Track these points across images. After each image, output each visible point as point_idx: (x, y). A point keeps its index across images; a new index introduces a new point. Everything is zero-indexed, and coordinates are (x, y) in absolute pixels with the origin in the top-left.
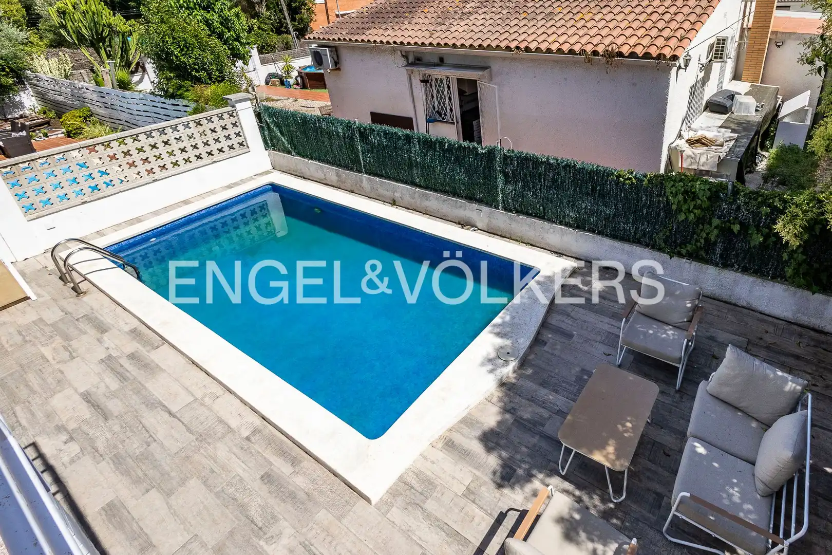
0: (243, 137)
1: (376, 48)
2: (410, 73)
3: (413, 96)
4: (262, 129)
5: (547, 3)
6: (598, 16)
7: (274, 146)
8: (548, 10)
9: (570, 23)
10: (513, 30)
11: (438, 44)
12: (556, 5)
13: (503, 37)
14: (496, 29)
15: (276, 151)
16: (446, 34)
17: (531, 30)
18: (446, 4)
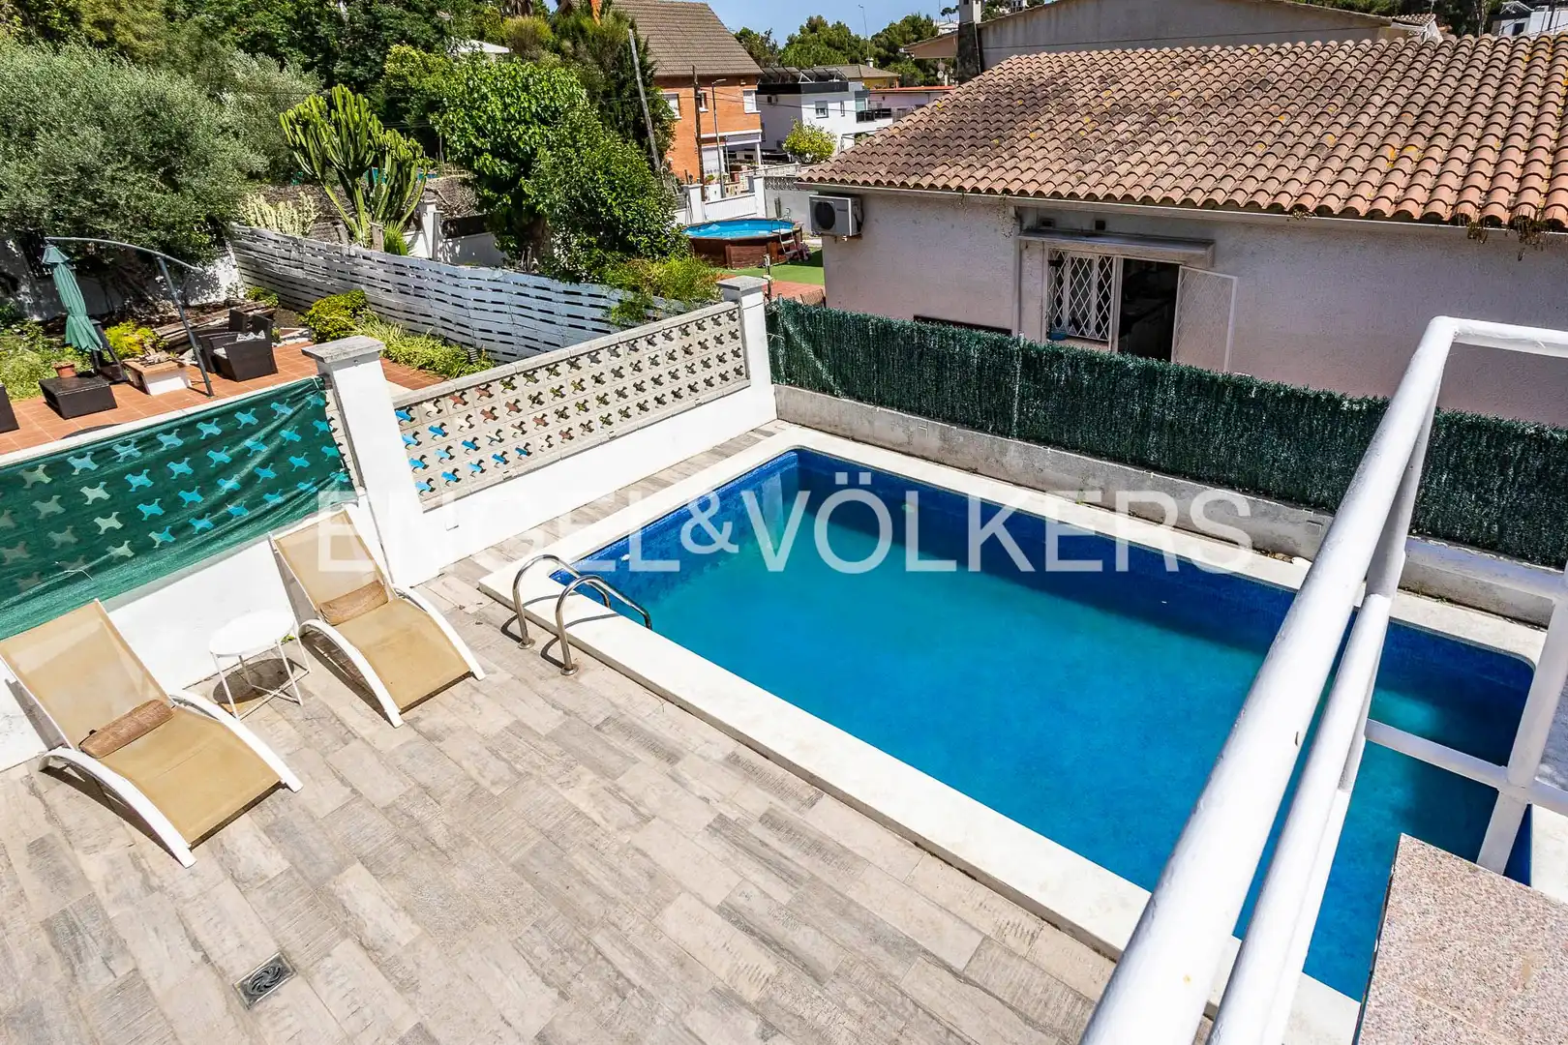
0: (742, 359)
1: (962, 200)
2: (1023, 247)
3: (1020, 290)
4: (773, 345)
5: (1296, 129)
6: (1436, 153)
7: (790, 376)
8: (1309, 140)
9: (1383, 165)
10: (1261, 173)
11: (1109, 197)
12: (1317, 130)
13: (1251, 186)
14: (1219, 172)
15: (794, 385)
16: (1111, 179)
17: (1304, 176)
18: (1065, 125)
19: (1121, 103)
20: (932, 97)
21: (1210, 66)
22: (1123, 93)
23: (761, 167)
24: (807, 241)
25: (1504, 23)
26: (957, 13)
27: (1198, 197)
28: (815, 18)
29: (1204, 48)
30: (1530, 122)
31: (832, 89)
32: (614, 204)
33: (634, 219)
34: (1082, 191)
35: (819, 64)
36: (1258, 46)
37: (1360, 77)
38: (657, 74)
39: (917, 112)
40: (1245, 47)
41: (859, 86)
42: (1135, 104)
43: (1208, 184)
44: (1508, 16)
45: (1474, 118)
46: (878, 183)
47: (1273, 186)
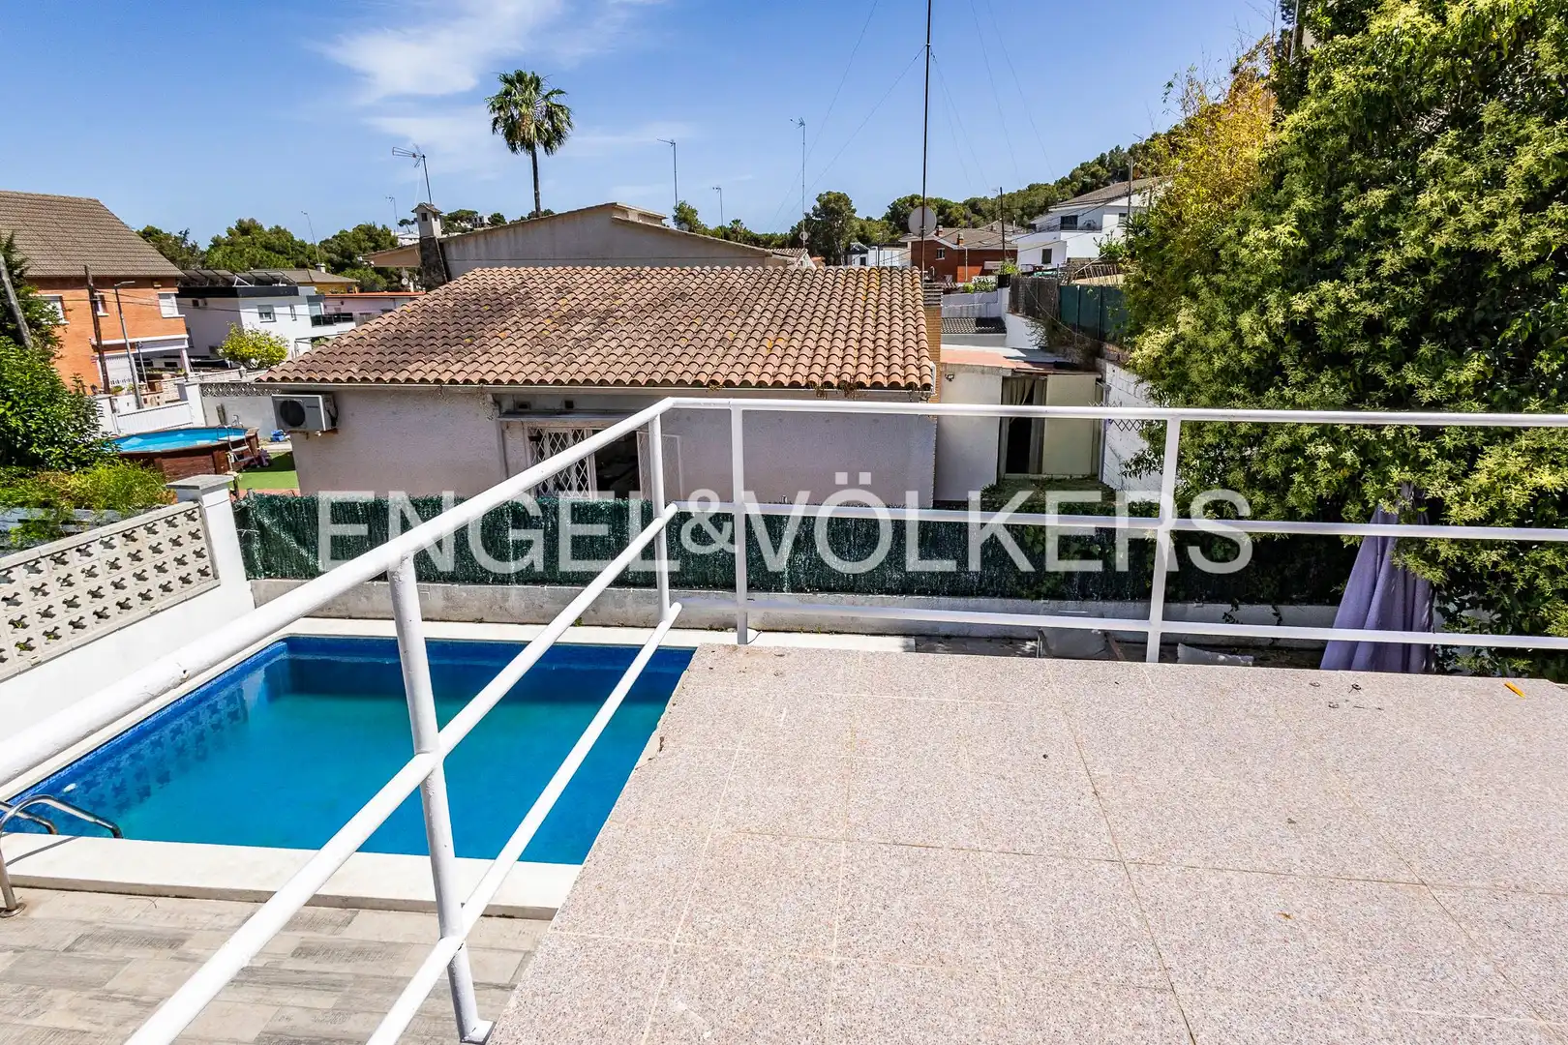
0: (208, 558)
1: (440, 391)
2: (504, 427)
3: (506, 464)
4: (245, 541)
5: (707, 327)
6: (795, 343)
7: (269, 569)
8: (717, 336)
9: (763, 351)
10: (686, 360)
11: (572, 382)
12: (721, 329)
13: (679, 369)
14: (656, 359)
15: (275, 577)
16: (574, 368)
17: (714, 360)
18: (530, 326)
19: (576, 309)
20: (399, 303)
21: (643, 281)
22: (577, 301)
23: (191, 374)
24: (264, 447)
25: (854, 257)
26: (416, 225)
27: (642, 378)
28: (246, 220)
29: (638, 268)
30: (846, 323)
31: (277, 293)
32: (9, 414)
33: (39, 429)
34: (549, 378)
35: (256, 267)
36: (678, 268)
37: (747, 292)
38: (29, 273)
39: (386, 315)
40: (668, 269)
41: (313, 291)
42: (588, 310)
43: (648, 368)
44: (855, 252)
45: (815, 320)
46: (350, 379)
47: (694, 369)
